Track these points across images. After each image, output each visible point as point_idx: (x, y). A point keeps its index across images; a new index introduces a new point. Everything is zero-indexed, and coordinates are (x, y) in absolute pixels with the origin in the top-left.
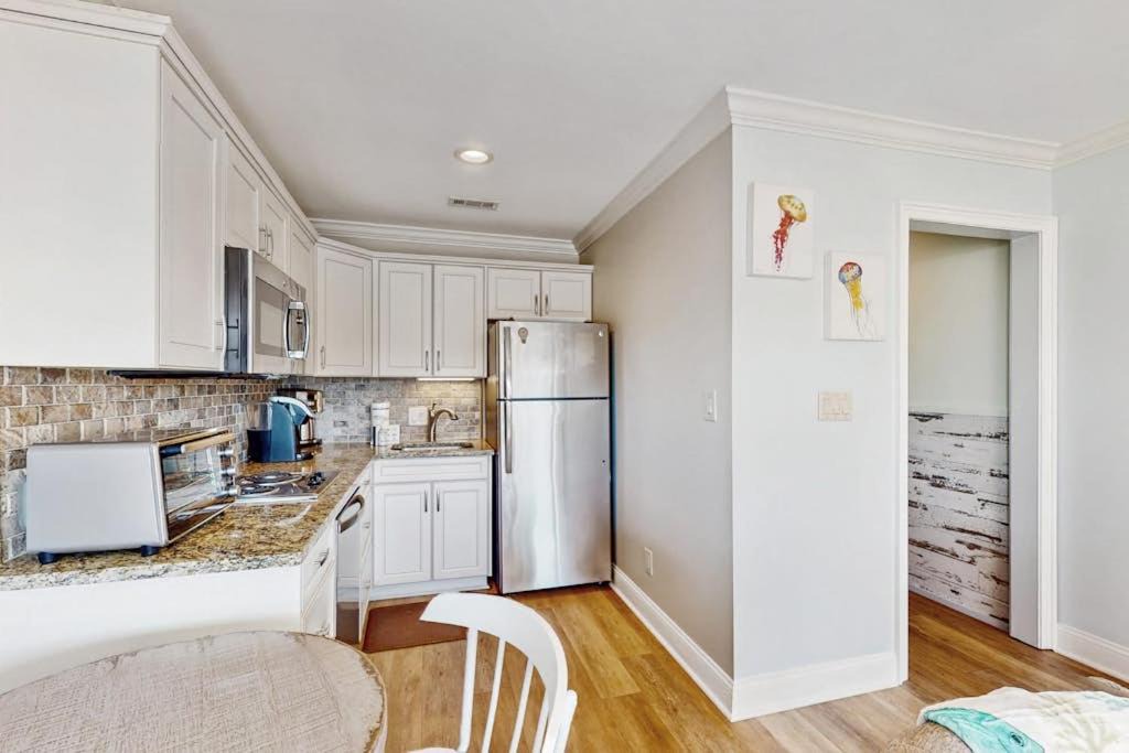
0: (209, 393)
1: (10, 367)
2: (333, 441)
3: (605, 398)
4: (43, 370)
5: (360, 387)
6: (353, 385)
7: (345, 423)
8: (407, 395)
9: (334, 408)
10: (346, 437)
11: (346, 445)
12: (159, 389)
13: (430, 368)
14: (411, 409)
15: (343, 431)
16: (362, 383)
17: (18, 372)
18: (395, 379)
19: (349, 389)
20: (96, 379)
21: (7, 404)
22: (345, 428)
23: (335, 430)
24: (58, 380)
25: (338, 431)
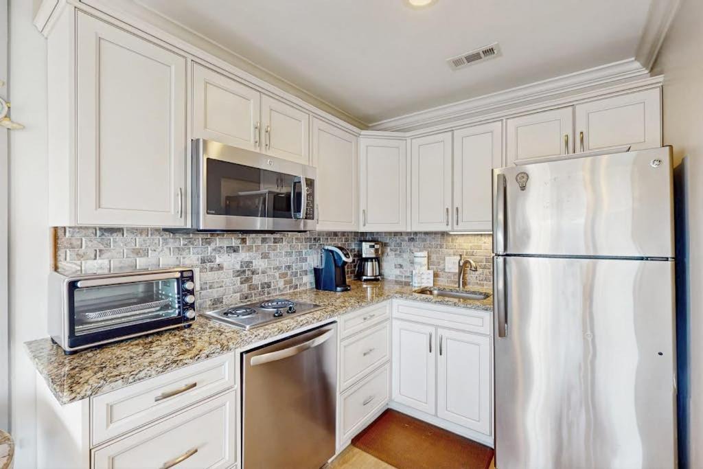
0: (275, 242)
1: (70, 227)
2: (394, 279)
3: (667, 259)
4: (101, 229)
5: (411, 240)
6: (406, 238)
7: (401, 266)
8: (445, 246)
9: (395, 254)
10: (402, 276)
11: (401, 282)
12: (218, 240)
13: (450, 223)
14: (447, 258)
15: (400, 272)
16: (412, 236)
17: (77, 230)
18: (436, 233)
19: (403, 241)
20: (151, 234)
21: (68, 248)
22: (401, 269)
23: (395, 270)
24: (114, 234)
25: (397, 272)
